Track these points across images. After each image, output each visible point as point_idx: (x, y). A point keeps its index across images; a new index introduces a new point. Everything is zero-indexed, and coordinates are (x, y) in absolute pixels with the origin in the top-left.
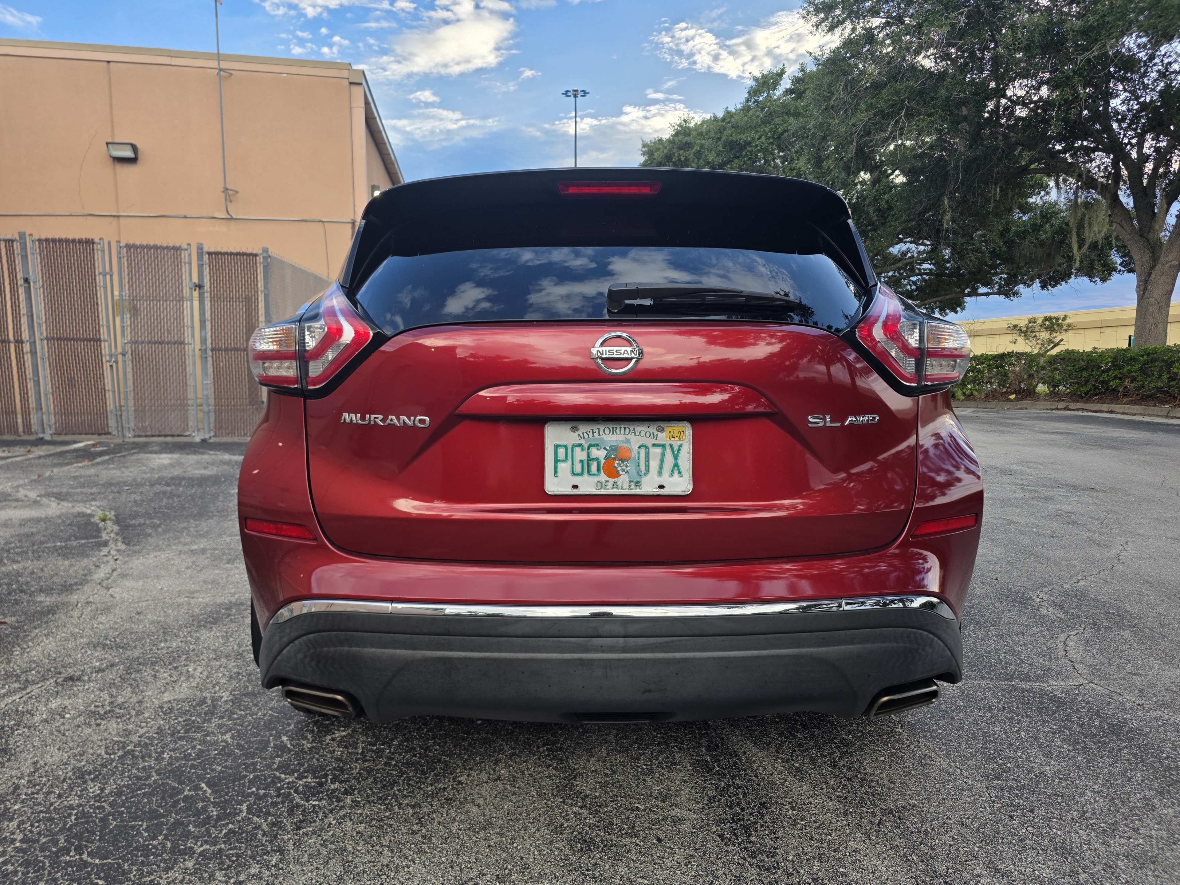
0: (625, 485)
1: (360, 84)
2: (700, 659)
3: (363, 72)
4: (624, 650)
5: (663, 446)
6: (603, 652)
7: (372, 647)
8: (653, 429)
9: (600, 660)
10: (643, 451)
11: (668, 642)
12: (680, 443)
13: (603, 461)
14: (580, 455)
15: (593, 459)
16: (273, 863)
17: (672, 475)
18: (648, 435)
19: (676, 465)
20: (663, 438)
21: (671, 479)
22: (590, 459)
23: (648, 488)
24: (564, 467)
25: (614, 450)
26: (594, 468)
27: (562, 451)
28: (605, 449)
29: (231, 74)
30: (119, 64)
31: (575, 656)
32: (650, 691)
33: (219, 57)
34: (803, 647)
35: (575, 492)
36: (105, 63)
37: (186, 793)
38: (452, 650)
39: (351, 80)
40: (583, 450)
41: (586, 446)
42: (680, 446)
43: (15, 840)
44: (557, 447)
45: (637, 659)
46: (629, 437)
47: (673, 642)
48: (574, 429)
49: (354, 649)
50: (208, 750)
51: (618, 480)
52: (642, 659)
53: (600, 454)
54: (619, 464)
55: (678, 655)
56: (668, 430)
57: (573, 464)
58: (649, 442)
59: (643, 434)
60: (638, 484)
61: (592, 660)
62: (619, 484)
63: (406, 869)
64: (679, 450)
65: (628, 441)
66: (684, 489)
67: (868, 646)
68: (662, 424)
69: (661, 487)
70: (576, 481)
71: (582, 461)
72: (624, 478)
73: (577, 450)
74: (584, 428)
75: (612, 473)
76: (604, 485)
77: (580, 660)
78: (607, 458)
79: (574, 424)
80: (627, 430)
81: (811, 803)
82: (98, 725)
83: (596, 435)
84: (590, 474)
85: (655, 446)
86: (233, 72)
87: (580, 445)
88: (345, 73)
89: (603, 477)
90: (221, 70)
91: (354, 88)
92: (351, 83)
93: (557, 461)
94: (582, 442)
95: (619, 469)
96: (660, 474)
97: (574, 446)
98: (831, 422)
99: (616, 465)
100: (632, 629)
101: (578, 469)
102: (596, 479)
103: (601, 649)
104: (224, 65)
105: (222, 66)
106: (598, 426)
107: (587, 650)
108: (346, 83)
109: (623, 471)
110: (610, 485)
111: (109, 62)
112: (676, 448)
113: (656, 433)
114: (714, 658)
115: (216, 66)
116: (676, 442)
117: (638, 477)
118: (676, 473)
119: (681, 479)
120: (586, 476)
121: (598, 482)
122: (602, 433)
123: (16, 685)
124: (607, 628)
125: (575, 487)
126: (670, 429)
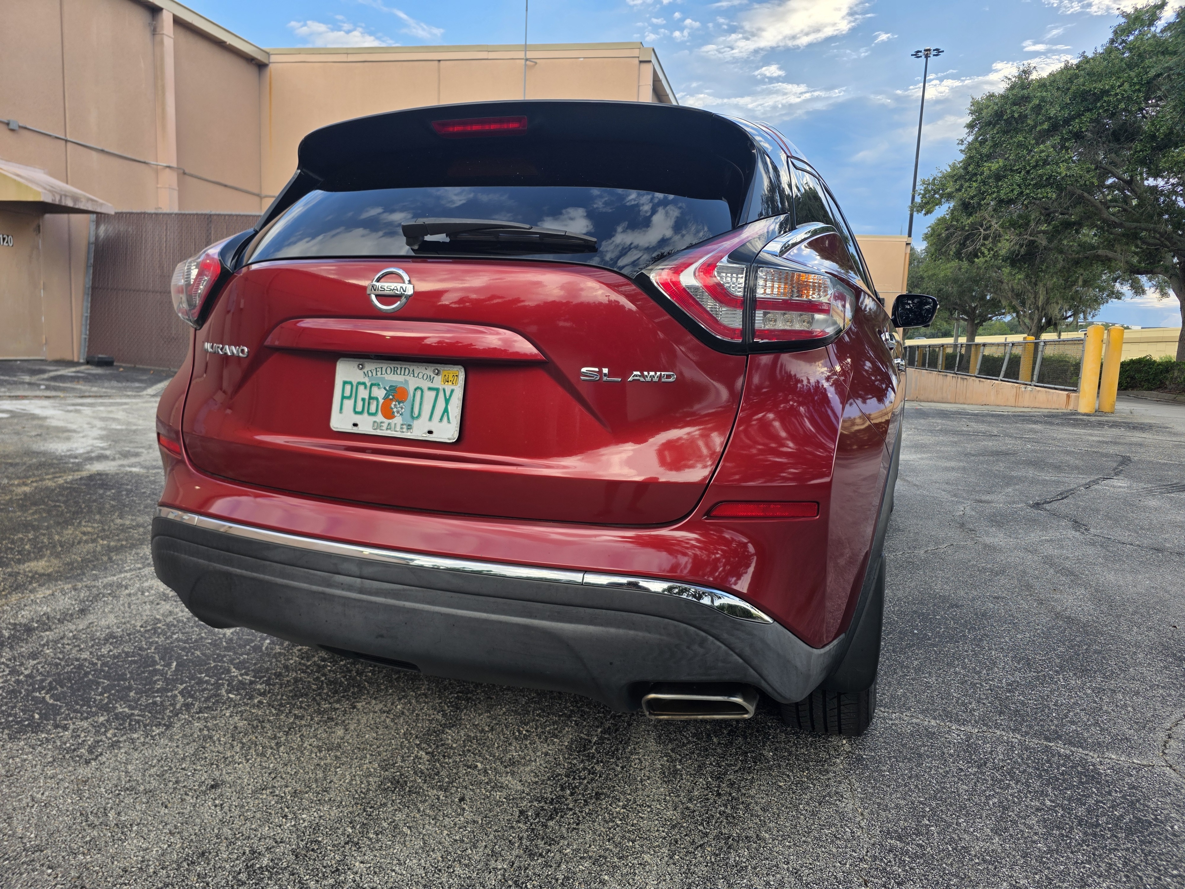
0: (398, 429)
1: (650, 62)
2: (428, 612)
3: (653, 50)
4: (361, 591)
5: (437, 390)
6: (343, 590)
7: (185, 554)
8: (428, 371)
9: (340, 597)
10: (419, 393)
11: (400, 590)
12: (453, 387)
13: (381, 401)
14: (363, 393)
15: (373, 398)
16: (154, 734)
17: (441, 420)
18: (425, 377)
19: (446, 411)
20: (438, 382)
21: (441, 424)
22: (370, 398)
23: (418, 432)
24: (349, 404)
25: (394, 390)
26: (373, 409)
27: (348, 388)
28: (385, 388)
29: (536, 63)
30: (448, 62)
31: (320, 589)
32: (382, 636)
33: (526, 48)
34: (535, 618)
35: (355, 430)
36: (436, 62)
37: (158, 667)
38: (233, 567)
39: (641, 59)
40: (366, 388)
41: (368, 385)
42: (452, 391)
43: (22, 673)
44: (345, 383)
45: (371, 602)
46: (407, 378)
47: (404, 590)
48: (361, 367)
49: (176, 554)
50: (206, 639)
51: (393, 421)
52: (375, 603)
53: (380, 393)
54: (395, 405)
55: (408, 604)
56: (443, 373)
57: (355, 402)
58: (425, 384)
59: (421, 375)
60: (409, 427)
61: (333, 596)
62: (393, 426)
63: (236, 765)
64: (450, 396)
65: (406, 382)
66: (450, 436)
67: (612, 630)
68: (439, 367)
69: (430, 432)
70: (357, 419)
71: (363, 400)
72: (398, 420)
73: (361, 388)
74: (370, 366)
75: (389, 414)
76: (379, 425)
77: (323, 593)
78: (386, 398)
79: (361, 361)
80: (407, 371)
81: (649, 806)
82: (158, 604)
83: (379, 373)
84: (369, 414)
85: (430, 389)
86: (538, 61)
87: (364, 384)
88: (636, 53)
89: (380, 418)
90: (527, 60)
91: (644, 66)
92: (641, 62)
93: (343, 398)
94: (366, 380)
95: (395, 410)
96: (430, 419)
97: (359, 383)
98: (609, 375)
99: (393, 406)
100: (368, 571)
101: (359, 408)
102: (373, 419)
103: (341, 586)
104: (530, 55)
105: (528, 57)
106: (381, 365)
107: (330, 585)
108: (636, 61)
109: (398, 412)
110: (385, 426)
111: (439, 61)
112: (448, 394)
113: (433, 375)
114: (442, 614)
115: (523, 57)
116: (448, 387)
117: (410, 420)
118: (445, 418)
119: (449, 425)
120: (366, 414)
121: (375, 422)
122: (384, 372)
123: (139, 566)
124: (345, 566)
125: (355, 425)
126: (445, 373)
